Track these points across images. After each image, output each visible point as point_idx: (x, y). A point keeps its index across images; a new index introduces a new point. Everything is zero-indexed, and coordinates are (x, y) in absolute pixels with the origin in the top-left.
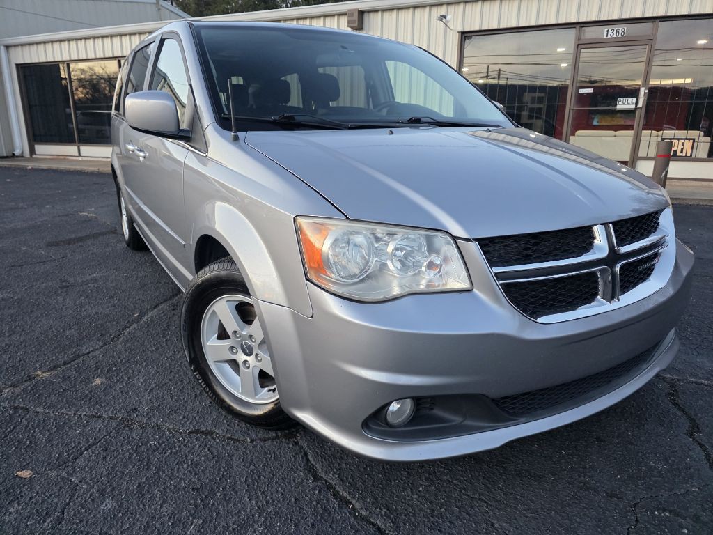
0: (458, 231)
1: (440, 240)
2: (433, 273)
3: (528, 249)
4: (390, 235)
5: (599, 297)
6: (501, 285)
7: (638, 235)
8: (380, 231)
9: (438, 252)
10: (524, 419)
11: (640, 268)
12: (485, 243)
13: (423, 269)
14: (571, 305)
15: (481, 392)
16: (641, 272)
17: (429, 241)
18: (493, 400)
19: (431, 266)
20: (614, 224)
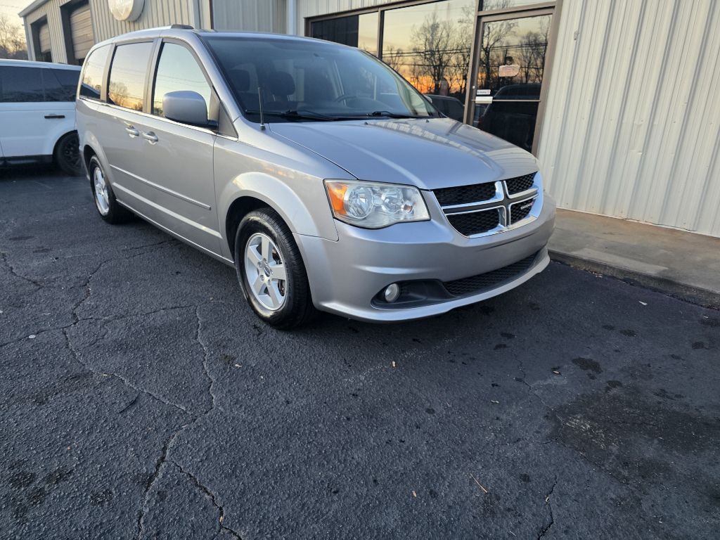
0: (422, 186)
1: (411, 192)
2: (407, 211)
3: (459, 196)
4: (382, 189)
5: (499, 224)
6: (447, 216)
7: (520, 188)
8: (376, 186)
9: (409, 199)
10: (459, 297)
11: (522, 208)
12: (437, 192)
13: (402, 210)
14: (484, 229)
15: (437, 278)
16: (523, 211)
17: (404, 191)
18: (443, 283)
19: (406, 207)
20: (507, 181)
